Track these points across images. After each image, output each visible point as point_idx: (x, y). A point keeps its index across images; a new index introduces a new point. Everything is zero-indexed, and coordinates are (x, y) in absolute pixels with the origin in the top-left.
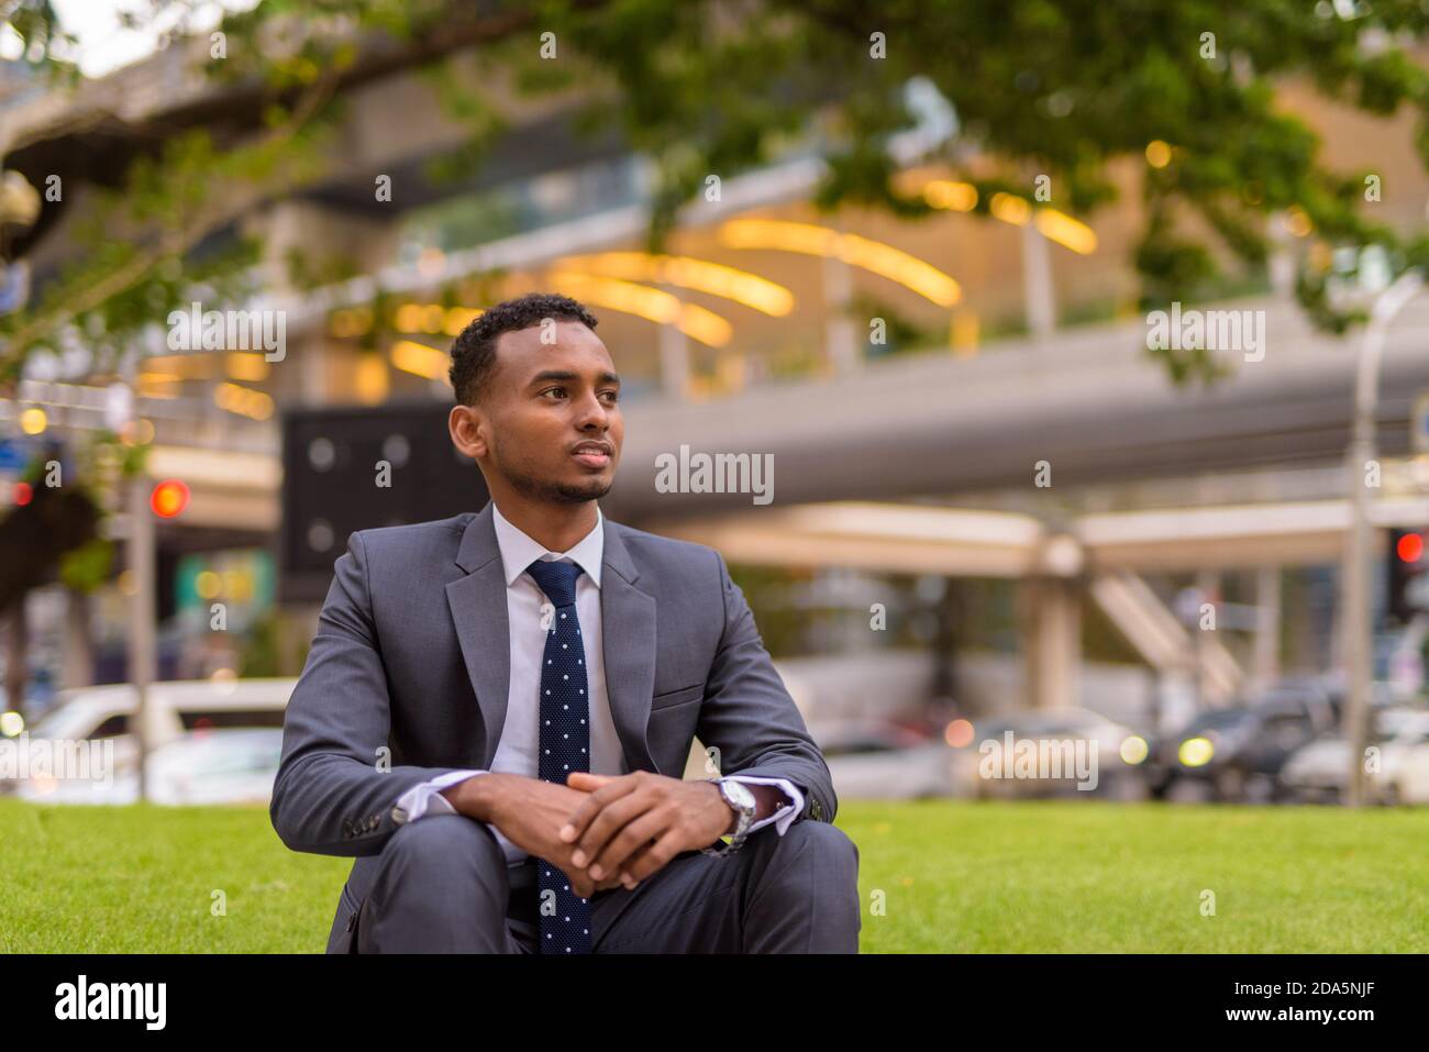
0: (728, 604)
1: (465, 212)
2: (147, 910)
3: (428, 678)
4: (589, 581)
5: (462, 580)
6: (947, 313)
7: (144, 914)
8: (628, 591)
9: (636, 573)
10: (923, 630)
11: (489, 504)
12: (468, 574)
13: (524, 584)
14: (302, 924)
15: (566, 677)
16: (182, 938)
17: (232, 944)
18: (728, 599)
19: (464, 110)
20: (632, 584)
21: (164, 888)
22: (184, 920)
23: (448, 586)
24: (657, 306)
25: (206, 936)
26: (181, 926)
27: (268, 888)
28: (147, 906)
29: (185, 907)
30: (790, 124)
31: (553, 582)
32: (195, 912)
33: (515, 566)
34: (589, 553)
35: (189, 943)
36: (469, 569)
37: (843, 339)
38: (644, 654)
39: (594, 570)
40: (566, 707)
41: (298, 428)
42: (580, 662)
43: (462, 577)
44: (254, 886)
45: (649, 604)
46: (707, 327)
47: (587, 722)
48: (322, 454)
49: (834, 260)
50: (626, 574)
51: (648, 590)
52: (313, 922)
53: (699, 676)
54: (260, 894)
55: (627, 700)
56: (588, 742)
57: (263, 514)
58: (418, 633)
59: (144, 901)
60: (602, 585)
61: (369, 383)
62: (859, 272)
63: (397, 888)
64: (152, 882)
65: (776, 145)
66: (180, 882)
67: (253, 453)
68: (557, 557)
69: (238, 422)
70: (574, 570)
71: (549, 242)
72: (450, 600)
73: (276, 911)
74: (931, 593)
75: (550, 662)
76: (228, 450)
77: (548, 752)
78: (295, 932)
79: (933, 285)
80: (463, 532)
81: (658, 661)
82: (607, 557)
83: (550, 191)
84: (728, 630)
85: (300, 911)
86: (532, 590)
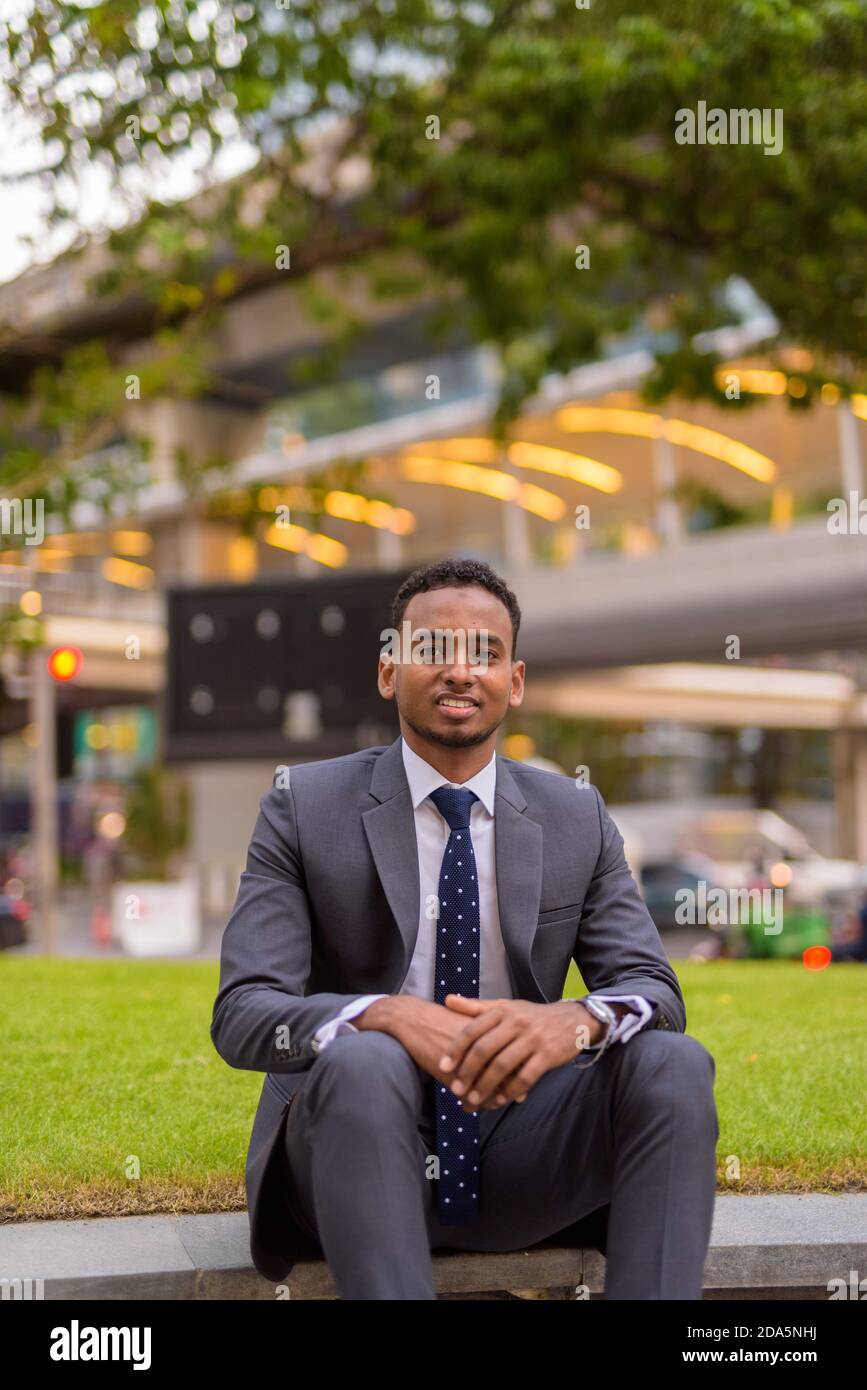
0: (605, 833)
1: (325, 401)
2: (89, 1086)
3: (350, 900)
4: (483, 810)
5: (374, 810)
6: (768, 487)
7: (87, 1089)
8: (519, 819)
9: (526, 804)
10: (743, 777)
11: (398, 741)
12: (380, 803)
13: (429, 811)
14: (224, 1098)
15: (460, 891)
16: (121, 1112)
17: (165, 1118)
18: (605, 829)
19: (324, 314)
20: (522, 813)
21: (100, 1063)
22: (122, 1095)
23: (364, 814)
24: (499, 485)
25: (141, 1110)
26: (120, 1101)
27: (190, 1062)
28: (89, 1082)
29: (121, 1082)
30: (622, 326)
31: (452, 807)
32: (130, 1087)
33: (419, 794)
34: (483, 784)
35: (127, 1117)
36: (382, 799)
37: (671, 517)
38: (532, 876)
39: (488, 800)
40: (460, 917)
41: (181, 604)
42: (473, 877)
43: (375, 806)
44: (178, 1060)
45: (536, 831)
46: (544, 503)
47: (478, 930)
48: (202, 627)
49: (663, 441)
50: (515, 804)
51: (535, 817)
52: (233, 1096)
53: (578, 896)
54: (184, 1068)
55: (515, 918)
56: (479, 948)
57: (152, 677)
58: (338, 861)
59: (86, 1076)
60: (495, 813)
61: (240, 561)
62: (684, 452)
63: (329, 1098)
64: (89, 1057)
65: (609, 342)
66: (114, 1057)
67: (138, 621)
68: (456, 786)
69: (123, 592)
70: (468, 798)
71: (403, 429)
72: (366, 829)
73: (199, 1086)
74: (749, 743)
75: (446, 877)
76: (114, 619)
77: (444, 956)
78: (217, 1107)
79: (753, 464)
80: (373, 764)
81: (543, 881)
82: (499, 789)
83: (398, 381)
84: (605, 851)
85: (220, 1086)
86: (434, 818)
